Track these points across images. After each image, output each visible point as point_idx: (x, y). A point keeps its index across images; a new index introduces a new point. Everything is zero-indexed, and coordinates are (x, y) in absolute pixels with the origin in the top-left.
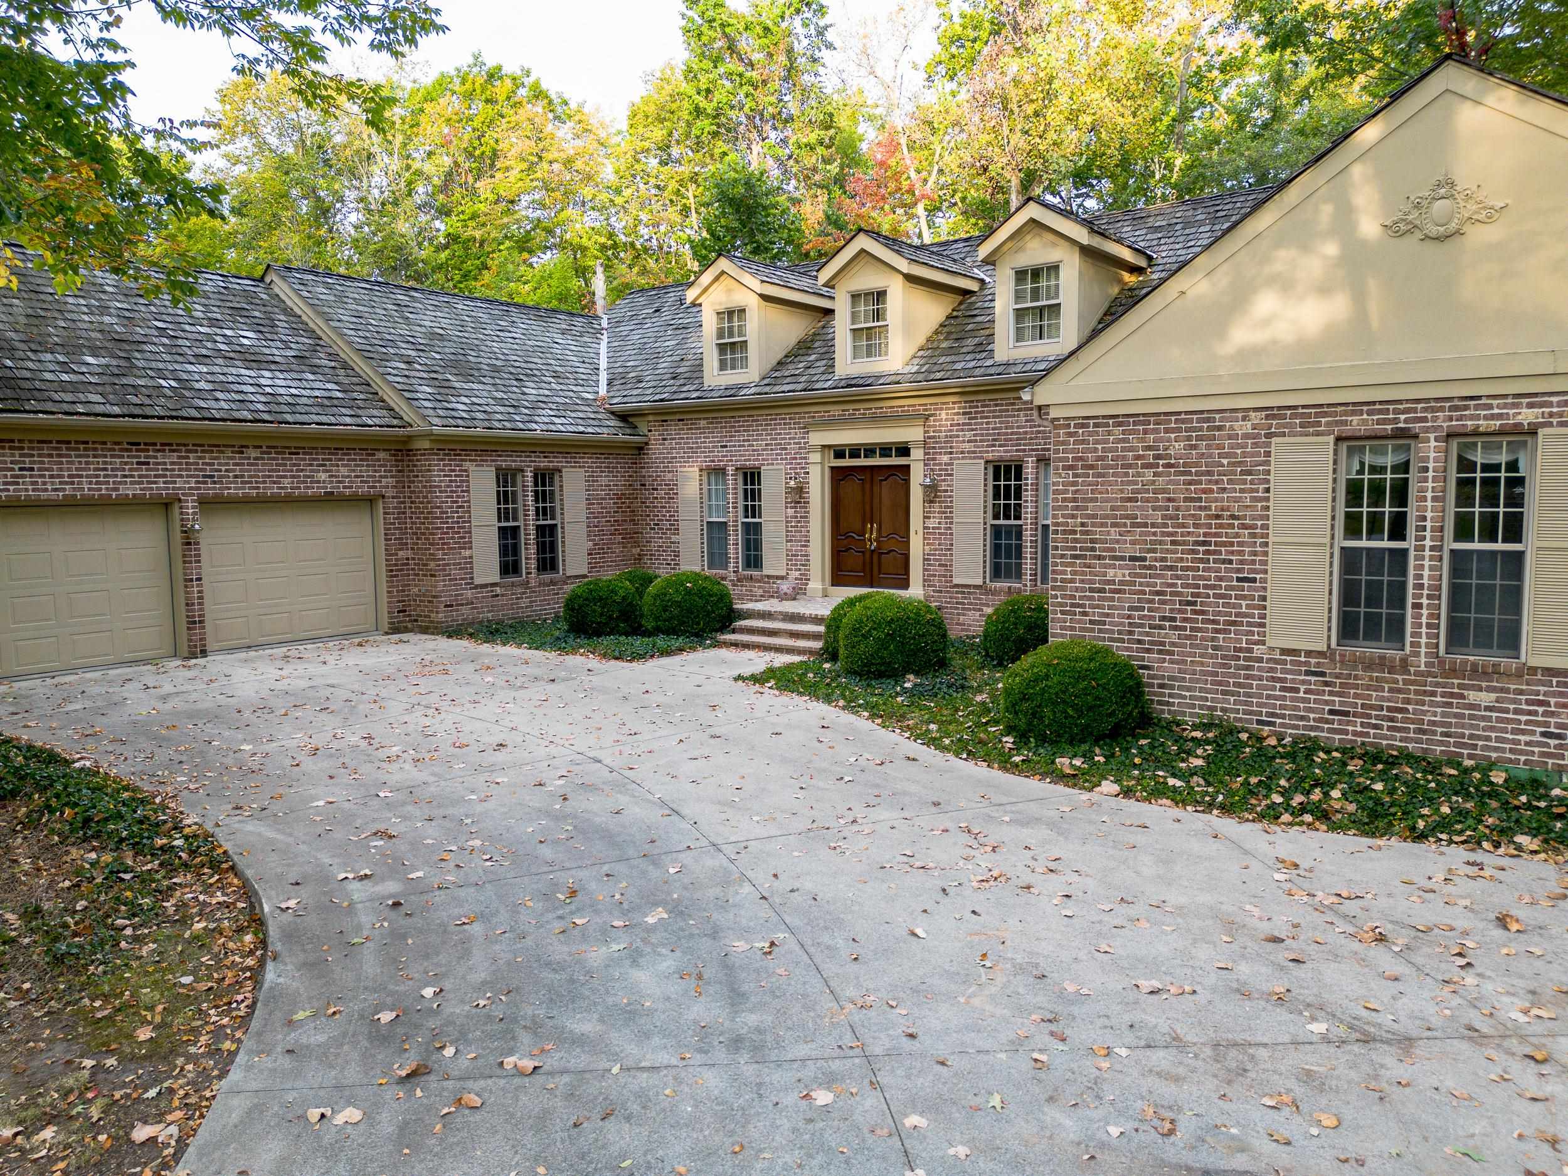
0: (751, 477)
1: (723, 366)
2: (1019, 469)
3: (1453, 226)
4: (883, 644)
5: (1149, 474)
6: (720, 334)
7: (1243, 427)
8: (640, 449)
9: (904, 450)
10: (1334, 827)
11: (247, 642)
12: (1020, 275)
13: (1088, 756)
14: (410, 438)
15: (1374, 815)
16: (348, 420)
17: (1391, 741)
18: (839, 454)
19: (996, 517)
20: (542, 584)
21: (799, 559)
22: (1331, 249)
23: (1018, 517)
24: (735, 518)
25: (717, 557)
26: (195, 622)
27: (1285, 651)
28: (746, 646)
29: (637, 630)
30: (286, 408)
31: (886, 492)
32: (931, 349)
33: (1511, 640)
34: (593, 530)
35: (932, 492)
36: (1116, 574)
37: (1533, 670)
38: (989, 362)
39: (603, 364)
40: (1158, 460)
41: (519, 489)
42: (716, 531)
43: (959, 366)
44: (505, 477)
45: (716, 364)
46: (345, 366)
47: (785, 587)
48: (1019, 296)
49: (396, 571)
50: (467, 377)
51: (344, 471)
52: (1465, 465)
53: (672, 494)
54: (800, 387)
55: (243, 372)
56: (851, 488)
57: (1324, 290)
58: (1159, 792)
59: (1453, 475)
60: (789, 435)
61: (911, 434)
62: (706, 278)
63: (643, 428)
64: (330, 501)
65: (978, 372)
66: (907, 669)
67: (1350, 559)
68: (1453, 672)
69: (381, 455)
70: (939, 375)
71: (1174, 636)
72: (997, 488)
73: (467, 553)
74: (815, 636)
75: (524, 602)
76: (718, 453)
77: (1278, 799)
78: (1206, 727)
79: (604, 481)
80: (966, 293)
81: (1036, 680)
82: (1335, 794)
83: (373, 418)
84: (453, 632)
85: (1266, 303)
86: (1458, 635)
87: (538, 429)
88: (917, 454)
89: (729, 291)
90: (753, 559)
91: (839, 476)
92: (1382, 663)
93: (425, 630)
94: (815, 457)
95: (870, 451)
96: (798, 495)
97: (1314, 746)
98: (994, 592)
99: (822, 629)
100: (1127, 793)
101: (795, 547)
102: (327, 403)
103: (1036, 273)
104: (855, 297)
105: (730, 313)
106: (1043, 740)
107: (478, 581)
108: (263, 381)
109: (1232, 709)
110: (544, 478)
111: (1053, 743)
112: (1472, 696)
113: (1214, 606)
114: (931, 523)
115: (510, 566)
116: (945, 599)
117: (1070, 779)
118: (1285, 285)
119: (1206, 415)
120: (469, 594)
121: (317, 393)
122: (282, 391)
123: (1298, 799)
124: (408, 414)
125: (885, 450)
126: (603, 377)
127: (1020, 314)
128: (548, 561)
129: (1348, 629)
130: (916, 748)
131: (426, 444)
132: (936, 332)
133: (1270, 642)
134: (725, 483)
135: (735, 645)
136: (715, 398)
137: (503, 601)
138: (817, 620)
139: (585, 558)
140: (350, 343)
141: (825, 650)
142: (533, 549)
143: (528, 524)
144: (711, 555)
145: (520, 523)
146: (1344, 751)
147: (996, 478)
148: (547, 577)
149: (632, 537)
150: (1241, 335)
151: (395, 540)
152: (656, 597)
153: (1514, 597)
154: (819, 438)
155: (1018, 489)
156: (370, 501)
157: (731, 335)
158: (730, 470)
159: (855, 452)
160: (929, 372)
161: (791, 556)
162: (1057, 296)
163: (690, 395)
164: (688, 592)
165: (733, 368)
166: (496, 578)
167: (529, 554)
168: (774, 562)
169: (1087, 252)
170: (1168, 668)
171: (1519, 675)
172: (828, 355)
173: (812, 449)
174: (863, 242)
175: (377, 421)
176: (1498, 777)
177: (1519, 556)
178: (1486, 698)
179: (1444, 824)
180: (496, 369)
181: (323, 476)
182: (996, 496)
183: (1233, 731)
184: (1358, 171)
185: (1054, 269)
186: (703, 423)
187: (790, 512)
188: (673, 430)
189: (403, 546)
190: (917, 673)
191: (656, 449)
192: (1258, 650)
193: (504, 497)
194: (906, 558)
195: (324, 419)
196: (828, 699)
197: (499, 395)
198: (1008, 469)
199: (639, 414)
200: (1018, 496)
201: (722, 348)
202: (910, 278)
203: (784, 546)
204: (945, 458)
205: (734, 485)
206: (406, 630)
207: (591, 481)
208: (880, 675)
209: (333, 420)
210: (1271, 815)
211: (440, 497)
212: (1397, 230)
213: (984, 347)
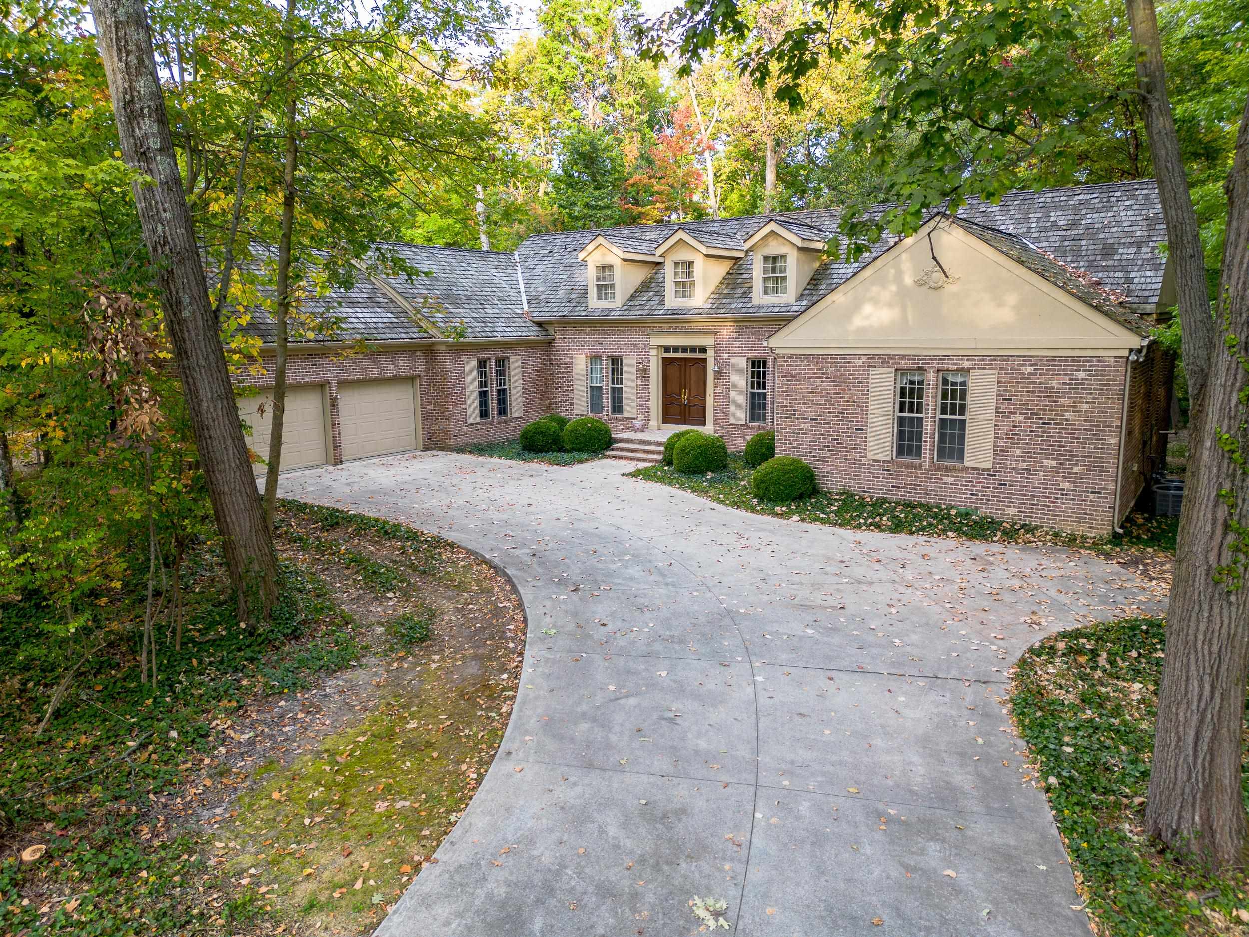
0: (616, 361)
1: (599, 298)
2: (765, 363)
3: (940, 284)
4: (697, 458)
5: (819, 381)
6: (598, 279)
7: (859, 363)
8: (550, 343)
9: (703, 350)
10: (882, 531)
11: (357, 456)
12: (766, 259)
13: (789, 507)
14: (433, 344)
15: (897, 526)
16: (404, 336)
17: (914, 498)
18: (667, 349)
19: (753, 388)
20: (500, 423)
21: (644, 409)
22: (894, 288)
23: (764, 388)
24: (607, 385)
25: (596, 405)
26: (337, 447)
27: (874, 461)
28: (621, 458)
29: (561, 450)
30: (374, 331)
31: (693, 371)
32: (718, 294)
33: (961, 456)
34: (526, 391)
35: (719, 374)
36: (805, 426)
37: (968, 468)
38: (750, 305)
39: (522, 289)
40: (823, 375)
41: (488, 369)
42: (595, 392)
43: (733, 306)
44: (482, 363)
45: (595, 296)
46: (392, 301)
47: (638, 424)
48: (765, 270)
49: (426, 416)
50: (457, 305)
51: (401, 363)
52: (945, 382)
53: (569, 367)
54: (645, 313)
55: (348, 310)
56: (674, 370)
57: (890, 305)
58: (816, 519)
59: (940, 387)
60: (639, 339)
61: (708, 342)
62: (590, 248)
63: (552, 332)
64: (395, 380)
65: (744, 310)
66: (708, 470)
67: (901, 420)
68: (938, 469)
69: (418, 354)
70: (723, 311)
71: (829, 454)
72: (753, 373)
73: (463, 407)
74: (658, 453)
75: (491, 433)
76: (597, 347)
77: (862, 521)
78: (841, 494)
79: (530, 362)
80: (738, 259)
81: (768, 474)
82: (885, 518)
83: (414, 333)
84: (460, 450)
85: (868, 309)
86: (941, 454)
87: (498, 337)
88: (711, 352)
89: (604, 255)
90: (617, 407)
91: (667, 362)
92: (912, 466)
93: (442, 449)
94: (654, 352)
95: (685, 350)
96: (644, 373)
97: (885, 500)
98: (752, 428)
99: (662, 449)
100: (803, 520)
101: (643, 402)
102: (391, 326)
103: (775, 259)
104: (677, 264)
105: (604, 267)
106: (770, 500)
107: (469, 422)
108: (360, 315)
109: (853, 486)
110: (500, 362)
111: (775, 501)
112: (945, 479)
113: (845, 441)
114: (718, 390)
115: (484, 414)
116: (725, 432)
117: (781, 516)
118: (875, 301)
119: (843, 357)
120: (465, 429)
121: (385, 320)
122: (369, 320)
123: (870, 520)
124: (433, 331)
125: (693, 350)
126: (524, 298)
127: (766, 280)
128: (502, 411)
129: (901, 451)
130: (714, 505)
131: (444, 348)
132: (721, 283)
133: (869, 456)
134: (601, 364)
135: (615, 457)
136: (595, 316)
137: (480, 433)
138: (658, 444)
139: (522, 408)
140: (394, 289)
141: (664, 460)
142: (495, 403)
143: (493, 390)
144: (592, 405)
145: (488, 389)
146: (896, 503)
147: (753, 367)
148: (502, 418)
149: (545, 394)
150: (858, 322)
151: (425, 399)
152: (571, 431)
153: (962, 437)
154: (656, 341)
155: (764, 373)
156: (411, 379)
157: (604, 280)
158: (604, 357)
159: (676, 349)
160: (717, 308)
161: (639, 407)
162: (785, 271)
163: (580, 313)
164: (589, 429)
165: (606, 298)
166: (478, 420)
167: (493, 405)
168: (630, 409)
169: (801, 249)
170: (827, 468)
171: (962, 470)
172: (661, 293)
173: (652, 347)
174: (681, 235)
175: (417, 335)
176: (953, 512)
177: (964, 421)
178: (950, 480)
179: (923, 529)
180: (468, 298)
181: (392, 367)
182: (753, 377)
183: (853, 495)
184: (904, 256)
185: (783, 257)
186: (588, 330)
187: (639, 382)
188: (569, 332)
189: (429, 403)
190: (713, 471)
191: (560, 344)
192: (864, 460)
193: (482, 374)
194: (705, 408)
195: (393, 336)
196: (670, 484)
197: (474, 315)
198: (759, 362)
199: (550, 323)
200: (764, 377)
201: (599, 287)
202: (707, 256)
203: (636, 401)
204: (726, 356)
205: (606, 364)
206: (432, 449)
207: (524, 362)
208: (695, 473)
209: (397, 336)
210: (859, 527)
211: (450, 377)
212: (920, 283)
213: (747, 295)
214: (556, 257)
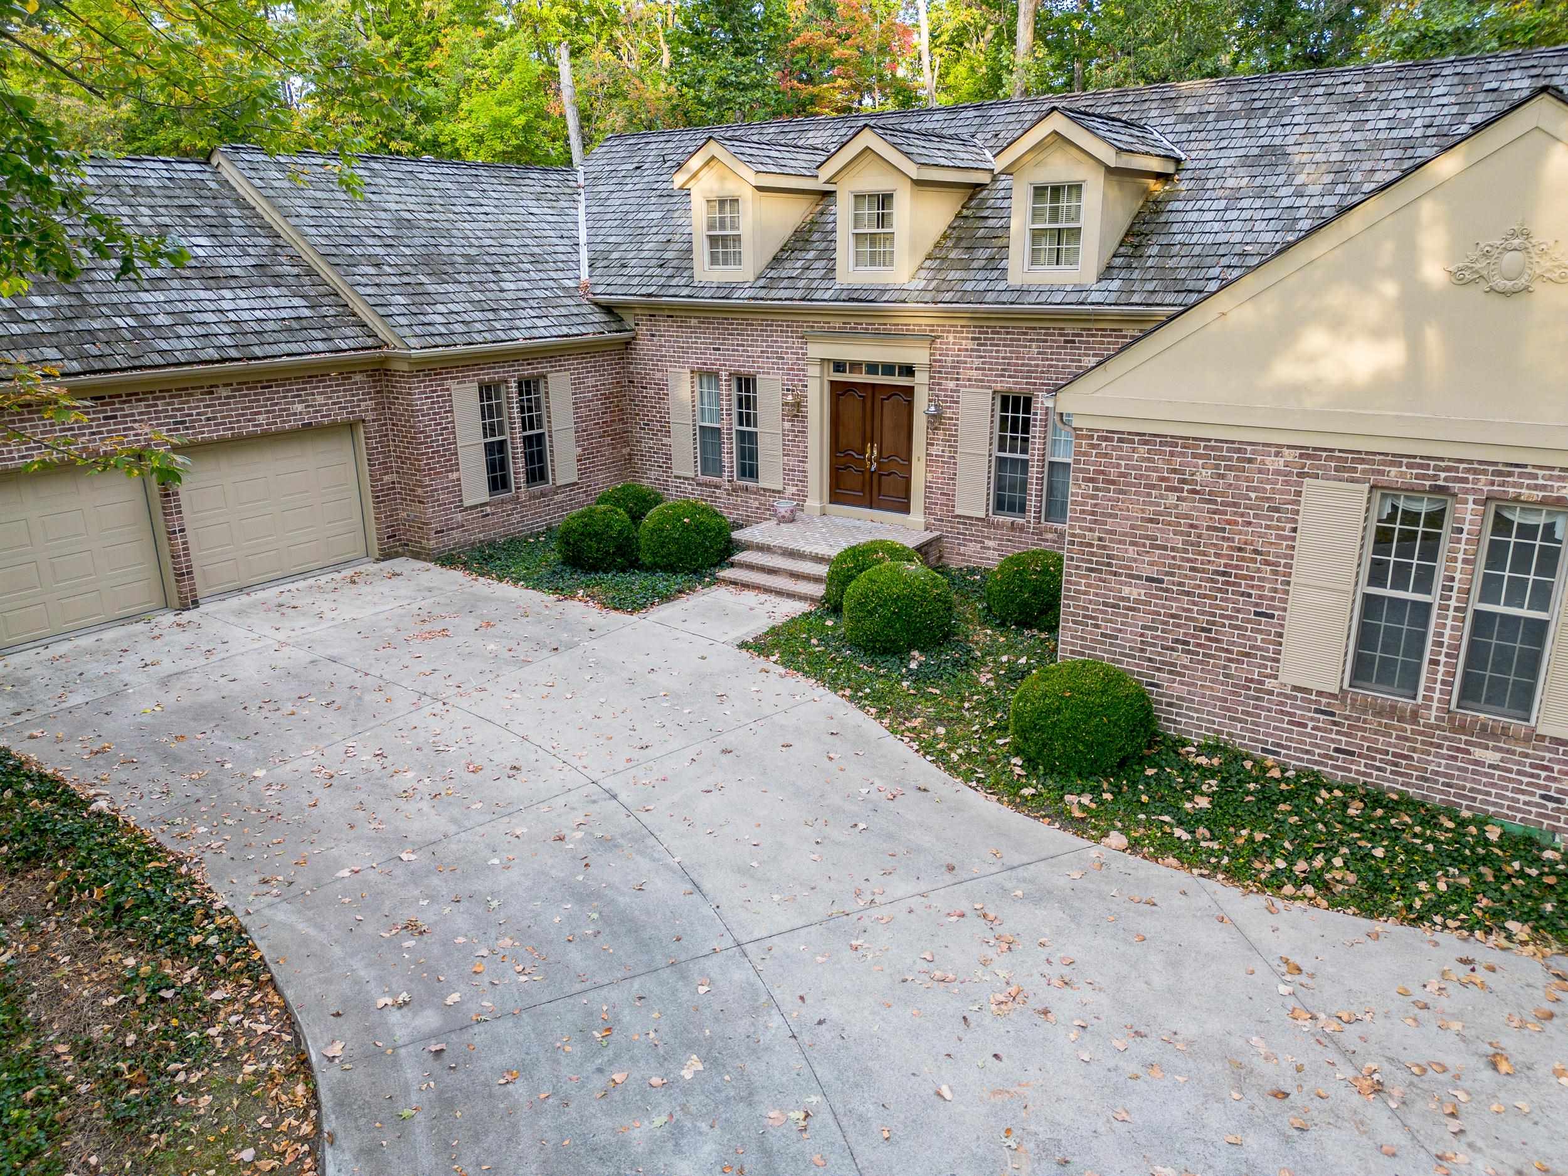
0: (746, 383)
1: (714, 260)
2: (1028, 401)
3: (1522, 282)
5: (1172, 498)
6: (711, 227)
7: (1274, 463)
8: (628, 344)
9: (908, 370)
10: (1335, 903)
11: (237, 584)
12: (1039, 191)
13: (1096, 791)
14: (387, 359)
15: (1373, 889)
16: (320, 346)
17: (1392, 784)
18: (839, 366)
19: (1002, 448)
20: (533, 497)
21: (796, 475)
22: (1390, 289)
23: (1024, 451)
24: (729, 425)
25: (710, 463)
26: (183, 574)
27: (1295, 688)
28: (746, 586)
29: (633, 564)
30: (252, 339)
31: (889, 411)
32: (937, 256)
33: (1523, 701)
34: (582, 435)
35: (936, 420)
36: (1133, 592)
37: (1542, 738)
38: (1001, 286)
39: (583, 238)
40: (1183, 484)
41: (503, 400)
42: (709, 437)
43: (969, 286)
44: (487, 391)
45: (707, 258)
46: (311, 272)
47: (784, 507)
48: (1036, 214)
49: (382, 496)
50: (441, 276)
51: (320, 399)
52: (1502, 525)
53: (662, 392)
54: (798, 294)
55: (203, 294)
56: (853, 407)
57: (1378, 333)
58: (1166, 847)
59: (1487, 536)
60: (788, 344)
61: (916, 355)
62: (695, 163)
63: (630, 322)
64: (309, 432)
65: (990, 297)
66: (911, 646)
67: (1371, 604)
68: (1463, 729)
69: (358, 378)
70: (948, 296)
71: (1185, 659)
72: (1004, 420)
73: (455, 475)
74: (817, 580)
75: (515, 518)
76: (711, 356)
77: (1281, 864)
78: (1210, 750)
79: (590, 382)
80: (978, 187)
81: (1049, 712)
82: (1338, 862)
83: (348, 339)
84: (448, 560)
85: (1315, 339)
86: (1470, 692)
87: (520, 338)
88: (921, 378)
89: (722, 179)
90: (749, 470)
91: (839, 391)
92: (1393, 711)
93: (416, 556)
94: (814, 371)
95: (872, 368)
96: (796, 410)
97: (1316, 782)
98: (997, 526)
99: (823, 570)
100: (1134, 846)
101: (793, 462)
102: (294, 327)
103: (1056, 190)
104: (859, 197)
105: (722, 202)
106: (1051, 770)
107: (467, 503)
108: (225, 305)
109: (1239, 735)
110: (527, 386)
111: (1063, 774)
112: (1478, 753)
113: (1228, 635)
114: (934, 450)
115: (498, 481)
116: (946, 527)
117: (1078, 826)
118: (1337, 324)
119: (1238, 447)
120: (459, 517)
121: (284, 314)
122: (246, 316)
123: (1301, 866)
124: (384, 334)
125: (889, 369)
126: (584, 255)
127: (1037, 235)
128: (537, 472)
129: (1361, 670)
130: (925, 769)
131: (406, 368)
132: (945, 236)
133: (1281, 679)
134: (718, 387)
135: (734, 583)
136: (704, 298)
137: (490, 520)
138: (818, 559)
139: (575, 466)
140: (313, 246)
141: (825, 599)
142: (521, 462)
143: (514, 437)
144: (704, 461)
145: (506, 436)
146: (1345, 789)
147: (1004, 408)
148: (537, 488)
149: (622, 438)
150: (1285, 371)
151: (379, 463)
152: (653, 531)
153: (1531, 664)
154: (819, 350)
155: (1026, 421)
156: (351, 426)
157: (723, 226)
158: (724, 375)
159: (855, 366)
160: (937, 290)
161: (788, 471)
162: (1077, 218)
163: (680, 294)
164: (686, 527)
165: (725, 263)
166: (486, 498)
167: (517, 467)
168: (770, 476)
169: (1111, 171)
170: (1178, 689)
171: (1527, 739)
172: (828, 254)
173: (811, 361)
174: (868, 139)
175: (351, 343)
176: (1493, 833)
177: (1543, 625)
178: (1491, 757)
179: (1438, 905)
180: (471, 260)
181: (299, 407)
182: (1003, 428)
183: (1238, 757)
184: (1428, 209)
185: (1076, 188)
186: (694, 322)
187: (787, 425)
188: (663, 326)
189: (387, 470)
190: (922, 650)
191: (645, 346)
192: (1270, 684)
193: (488, 412)
194: (908, 480)
195: (294, 348)
196: (834, 684)
197: (477, 296)
198: (1016, 400)
199: (627, 306)
200: (1026, 430)
201: (713, 240)
202: (918, 183)
203: (781, 460)
204: (951, 385)
205: (729, 393)
206: (397, 555)
207: (577, 384)
208: (885, 651)
209: (304, 347)
210: (1274, 882)
211: (423, 422)
212: (1462, 278)
213: (995, 265)
214: (649, 176)
